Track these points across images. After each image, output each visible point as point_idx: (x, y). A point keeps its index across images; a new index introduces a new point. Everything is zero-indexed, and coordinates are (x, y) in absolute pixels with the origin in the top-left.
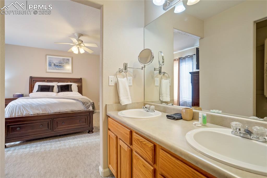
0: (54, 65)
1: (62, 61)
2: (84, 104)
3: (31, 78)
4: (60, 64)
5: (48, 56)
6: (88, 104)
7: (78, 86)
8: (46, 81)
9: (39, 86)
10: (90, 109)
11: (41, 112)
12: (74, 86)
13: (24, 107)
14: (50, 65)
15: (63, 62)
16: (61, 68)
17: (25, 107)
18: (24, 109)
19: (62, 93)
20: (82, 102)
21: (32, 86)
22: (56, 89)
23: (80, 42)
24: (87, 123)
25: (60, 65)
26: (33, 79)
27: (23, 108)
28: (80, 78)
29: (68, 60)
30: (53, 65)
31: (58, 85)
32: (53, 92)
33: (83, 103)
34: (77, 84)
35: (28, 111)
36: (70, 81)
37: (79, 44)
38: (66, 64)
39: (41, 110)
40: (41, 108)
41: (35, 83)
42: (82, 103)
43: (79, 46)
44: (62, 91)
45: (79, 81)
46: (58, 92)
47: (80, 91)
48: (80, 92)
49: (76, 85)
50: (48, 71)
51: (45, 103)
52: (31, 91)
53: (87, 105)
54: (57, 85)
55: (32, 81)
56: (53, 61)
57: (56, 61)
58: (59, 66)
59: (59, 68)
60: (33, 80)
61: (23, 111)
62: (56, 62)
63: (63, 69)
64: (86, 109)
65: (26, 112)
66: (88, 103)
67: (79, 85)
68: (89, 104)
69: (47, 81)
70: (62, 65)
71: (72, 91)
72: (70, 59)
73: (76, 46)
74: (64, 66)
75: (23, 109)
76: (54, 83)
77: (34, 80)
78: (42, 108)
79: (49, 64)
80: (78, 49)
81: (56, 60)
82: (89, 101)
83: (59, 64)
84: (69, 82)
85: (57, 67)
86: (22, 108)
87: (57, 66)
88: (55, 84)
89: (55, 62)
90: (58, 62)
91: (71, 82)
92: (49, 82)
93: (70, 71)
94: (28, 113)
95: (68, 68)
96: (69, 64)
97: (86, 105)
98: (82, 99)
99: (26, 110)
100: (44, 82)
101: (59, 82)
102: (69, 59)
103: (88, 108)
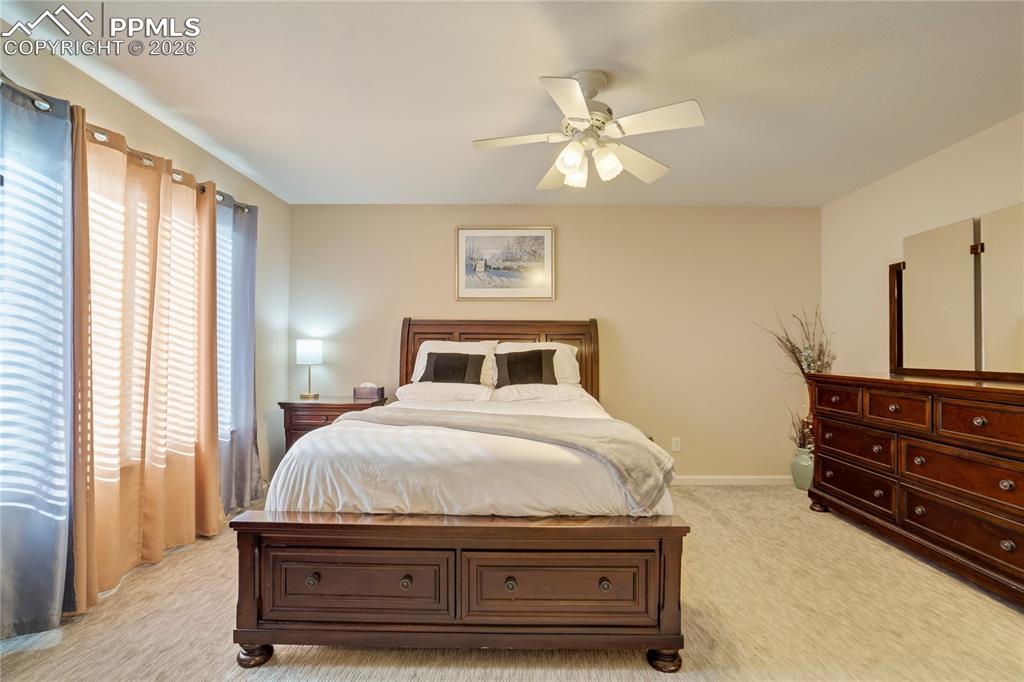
0: (487, 266)
1: (515, 249)
2: (625, 482)
3: (408, 323)
4: (507, 260)
5: (463, 234)
6: (651, 482)
7: (580, 358)
8: (457, 335)
9: (430, 355)
10: (660, 512)
11: (405, 505)
12: (565, 357)
13: (338, 470)
14: (471, 269)
15: (519, 252)
16: (512, 277)
17: (341, 470)
18: (339, 483)
19: (513, 387)
20: (614, 465)
21: (410, 358)
22: (491, 372)
23: (599, 116)
24: (642, 600)
25: (508, 264)
26: (413, 330)
27: (334, 473)
28: (588, 320)
29: (539, 240)
30: (480, 267)
31: (498, 353)
32: (479, 383)
33: (618, 470)
34: (576, 349)
35: (352, 493)
36: (546, 335)
37: (594, 132)
38: (529, 260)
39: (405, 496)
40: (408, 484)
41: (420, 344)
42: (613, 471)
43: (591, 143)
44: (512, 382)
45: (584, 333)
46: (498, 386)
47: (590, 380)
48: (589, 384)
49: (572, 351)
50: (464, 293)
51: (429, 459)
52: (406, 378)
53: (645, 488)
54: (495, 355)
55: (411, 335)
56: (483, 251)
57: (494, 252)
58: (505, 270)
59: (504, 279)
60: (413, 333)
61: (334, 490)
62: (493, 256)
63: (518, 281)
64: (636, 512)
65: (347, 499)
66: (648, 475)
67: (586, 350)
68: (657, 480)
69: (461, 334)
70: (515, 267)
71: (554, 382)
72: (547, 235)
73: (580, 141)
74: (523, 268)
75: (334, 481)
76: (482, 342)
77: (415, 333)
78: (411, 483)
79: (467, 265)
80: (587, 159)
81: (492, 244)
82: (656, 458)
83: (504, 261)
84: (543, 337)
85: (494, 277)
86: (332, 476)
87: (496, 272)
88: (488, 349)
89: (490, 253)
90: (499, 252)
91: (552, 340)
92: (467, 340)
93: (548, 293)
94: (355, 506)
95: (539, 279)
96: (543, 258)
97: (637, 485)
98: (613, 445)
99: (348, 485)
100: (449, 339)
101: (502, 340)
102: (543, 238)
103: (653, 505)
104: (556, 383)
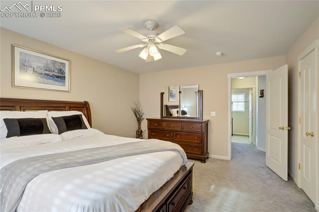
0: (34, 71)
1: (51, 66)
4: (47, 71)
15: (53, 67)
19: (69, 132)
30: (30, 71)
32: (51, 133)
36: (70, 107)
38: (58, 73)
45: (84, 107)
46: (60, 133)
54: (52, 118)
56: (32, 63)
57: (40, 65)
59: (45, 79)
62: (38, 67)
70: (51, 75)
72: (67, 64)
79: (21, 68)
84: (68, 108)
85: (39, 78)
87: (40, 75)
89: (36, 65)
90: (42, 65)
93: (67, 88)
96: (65, 73)
100: (12, 110)
102: (64, 64)
104: (87, 129)
